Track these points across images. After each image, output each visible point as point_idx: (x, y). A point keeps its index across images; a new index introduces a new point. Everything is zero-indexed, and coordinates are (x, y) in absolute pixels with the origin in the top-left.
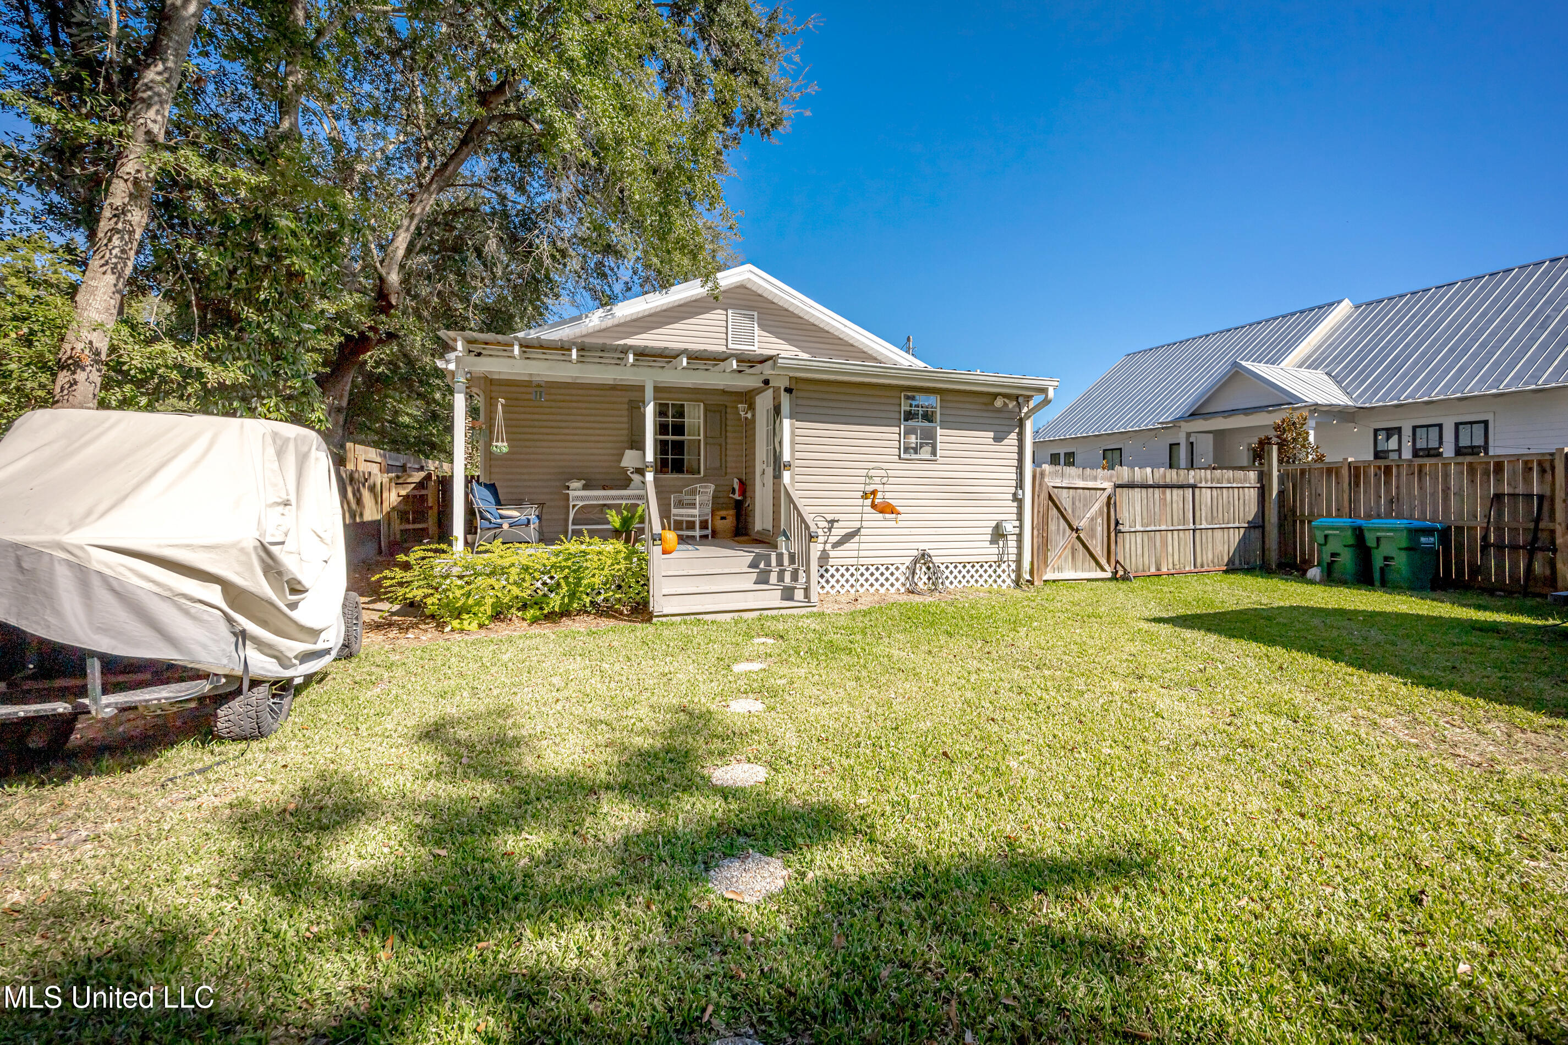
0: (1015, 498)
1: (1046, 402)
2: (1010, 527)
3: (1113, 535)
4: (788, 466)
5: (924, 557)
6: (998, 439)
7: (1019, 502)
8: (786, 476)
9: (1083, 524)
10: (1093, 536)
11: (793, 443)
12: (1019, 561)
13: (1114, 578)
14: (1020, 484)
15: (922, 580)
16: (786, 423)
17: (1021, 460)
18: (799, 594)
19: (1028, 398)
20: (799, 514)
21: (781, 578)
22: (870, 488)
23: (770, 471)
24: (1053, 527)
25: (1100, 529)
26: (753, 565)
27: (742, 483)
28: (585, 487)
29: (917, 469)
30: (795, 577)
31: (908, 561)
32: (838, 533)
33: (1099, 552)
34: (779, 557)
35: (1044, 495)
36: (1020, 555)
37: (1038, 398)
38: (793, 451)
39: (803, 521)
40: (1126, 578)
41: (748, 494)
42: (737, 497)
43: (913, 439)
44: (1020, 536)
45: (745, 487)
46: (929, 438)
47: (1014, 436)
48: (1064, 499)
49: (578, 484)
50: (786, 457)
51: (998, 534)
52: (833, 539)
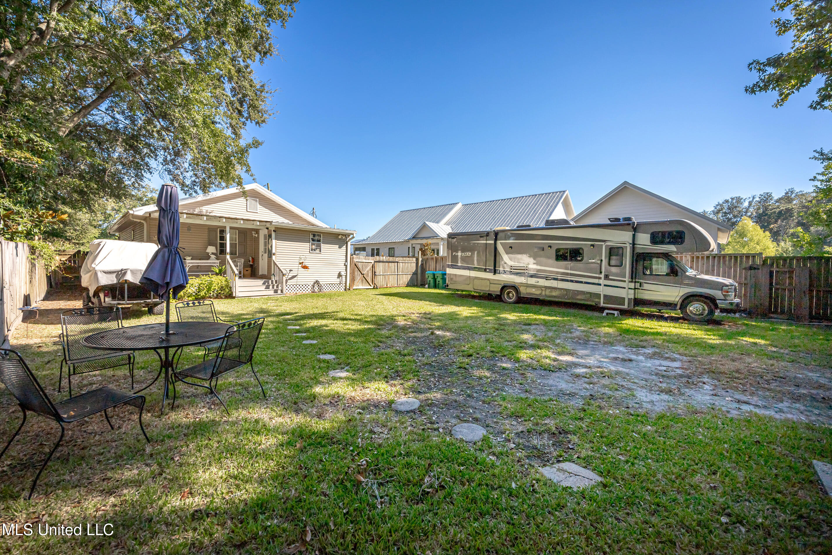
0: (345, 265)
1: (353, 237)
2: (343, 273)
3: (374, 276)
4: (274, 254)
5: (317, 282)
6: (340, 247)
7: (346, 266)
8: (274, 257)
9: (365, 272)
10: (368, 276)
11: (276, 247)
12: (346, 283)
13: (374, 288)
14: (346, 261)
15: (316, 289)
16: (274, 241)
17: (347, 254)
18: (279, 292)
19: (349, 236)
20: (279, 268)
21: (273, 288)
22: (301, 261)
23: (266, 256)
24: (356, 273)
25: (370, 274)
26: (264, 284)
27: (253, 259)
28: (192, 259)
29: (315, 256)
30: (277, 287)
31: (312, 283)
32: (291, 275)
33: (370, 281)
34: (272, 281)
35: (353, 264)
36: (346, 281)
37: (351, 236)
38: (276, 250)
39: (280, 270)
40: (377, 288)
41: (255, 263)
42: (251, 263)
43: (314, 247)
44: (346, 276)
45: (255, 260)
46: (319, 247)
47: (345, 246)
48: (360, 265)
49: (190, 258)
50: (274, 251)
51: (340, 275)
52: (290, 277)
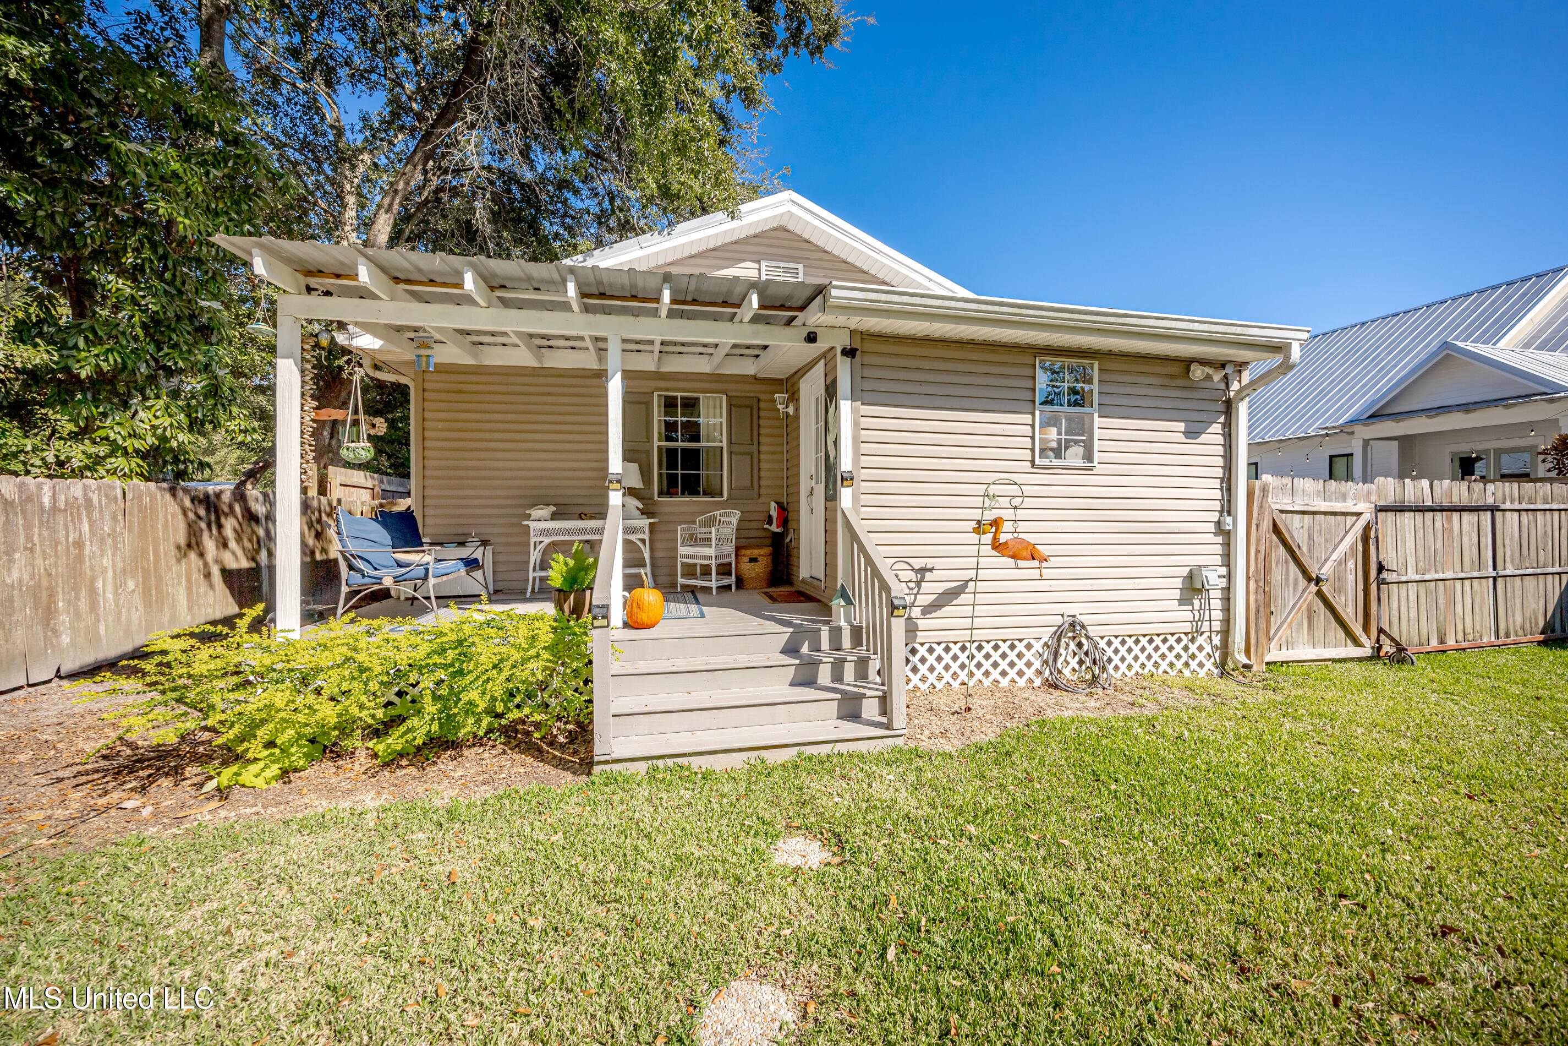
0: (1220, 529)
1: (1287, 366)
2: (1214, 578)
3: (1374, 587)
4: (848, 479)
5: (1073, 628)
6: (1191, 434)
7: (1226, 536)
8: (846, 496)
9: (1326, 571)
10: (1341, 590)
11: (857, 441)
12: (1226, 632)
13: (1376, 656)
14: (1228, 507)
15: (1069, 666)
16: (846, 407)
17: (1229, 466)
18: (870, 709)
19: (1240, 366)
20: (869, 561)
21: (838, 676)
22: (990, 516)
23: (820, 490)
24: (1277, 575)
25: (1352, 578)
26: (791, 650)
27: (782, 508)
28: (554, 516)
29: (1062, 482)
30: (862, 673)
31: (1047, 634)
32: (931, 589)
33: (1349, 610)
34: (836, 632)
35: (1266, 525)
36: (1227, 622)
37: (1261, 364)
38: (857, 454)
39: (876, 573)
40: (1400, 657)
41: (791, 525)
42: (774, 528)
43: (1052, 433)
44: (1227, 592)
45: (787, 514)
46: (1082, 434)
47: (1216, 428)
48: (1296, 528)
49: (545, 512)
50: (846, 464)
51: (1194, 589)
52: (924, 600)
